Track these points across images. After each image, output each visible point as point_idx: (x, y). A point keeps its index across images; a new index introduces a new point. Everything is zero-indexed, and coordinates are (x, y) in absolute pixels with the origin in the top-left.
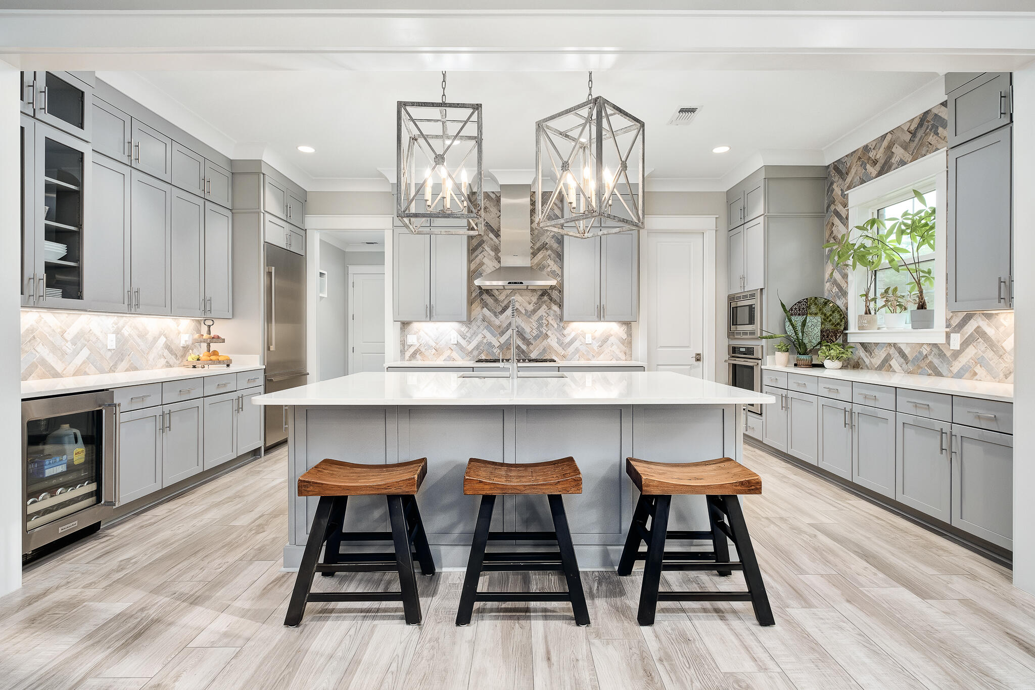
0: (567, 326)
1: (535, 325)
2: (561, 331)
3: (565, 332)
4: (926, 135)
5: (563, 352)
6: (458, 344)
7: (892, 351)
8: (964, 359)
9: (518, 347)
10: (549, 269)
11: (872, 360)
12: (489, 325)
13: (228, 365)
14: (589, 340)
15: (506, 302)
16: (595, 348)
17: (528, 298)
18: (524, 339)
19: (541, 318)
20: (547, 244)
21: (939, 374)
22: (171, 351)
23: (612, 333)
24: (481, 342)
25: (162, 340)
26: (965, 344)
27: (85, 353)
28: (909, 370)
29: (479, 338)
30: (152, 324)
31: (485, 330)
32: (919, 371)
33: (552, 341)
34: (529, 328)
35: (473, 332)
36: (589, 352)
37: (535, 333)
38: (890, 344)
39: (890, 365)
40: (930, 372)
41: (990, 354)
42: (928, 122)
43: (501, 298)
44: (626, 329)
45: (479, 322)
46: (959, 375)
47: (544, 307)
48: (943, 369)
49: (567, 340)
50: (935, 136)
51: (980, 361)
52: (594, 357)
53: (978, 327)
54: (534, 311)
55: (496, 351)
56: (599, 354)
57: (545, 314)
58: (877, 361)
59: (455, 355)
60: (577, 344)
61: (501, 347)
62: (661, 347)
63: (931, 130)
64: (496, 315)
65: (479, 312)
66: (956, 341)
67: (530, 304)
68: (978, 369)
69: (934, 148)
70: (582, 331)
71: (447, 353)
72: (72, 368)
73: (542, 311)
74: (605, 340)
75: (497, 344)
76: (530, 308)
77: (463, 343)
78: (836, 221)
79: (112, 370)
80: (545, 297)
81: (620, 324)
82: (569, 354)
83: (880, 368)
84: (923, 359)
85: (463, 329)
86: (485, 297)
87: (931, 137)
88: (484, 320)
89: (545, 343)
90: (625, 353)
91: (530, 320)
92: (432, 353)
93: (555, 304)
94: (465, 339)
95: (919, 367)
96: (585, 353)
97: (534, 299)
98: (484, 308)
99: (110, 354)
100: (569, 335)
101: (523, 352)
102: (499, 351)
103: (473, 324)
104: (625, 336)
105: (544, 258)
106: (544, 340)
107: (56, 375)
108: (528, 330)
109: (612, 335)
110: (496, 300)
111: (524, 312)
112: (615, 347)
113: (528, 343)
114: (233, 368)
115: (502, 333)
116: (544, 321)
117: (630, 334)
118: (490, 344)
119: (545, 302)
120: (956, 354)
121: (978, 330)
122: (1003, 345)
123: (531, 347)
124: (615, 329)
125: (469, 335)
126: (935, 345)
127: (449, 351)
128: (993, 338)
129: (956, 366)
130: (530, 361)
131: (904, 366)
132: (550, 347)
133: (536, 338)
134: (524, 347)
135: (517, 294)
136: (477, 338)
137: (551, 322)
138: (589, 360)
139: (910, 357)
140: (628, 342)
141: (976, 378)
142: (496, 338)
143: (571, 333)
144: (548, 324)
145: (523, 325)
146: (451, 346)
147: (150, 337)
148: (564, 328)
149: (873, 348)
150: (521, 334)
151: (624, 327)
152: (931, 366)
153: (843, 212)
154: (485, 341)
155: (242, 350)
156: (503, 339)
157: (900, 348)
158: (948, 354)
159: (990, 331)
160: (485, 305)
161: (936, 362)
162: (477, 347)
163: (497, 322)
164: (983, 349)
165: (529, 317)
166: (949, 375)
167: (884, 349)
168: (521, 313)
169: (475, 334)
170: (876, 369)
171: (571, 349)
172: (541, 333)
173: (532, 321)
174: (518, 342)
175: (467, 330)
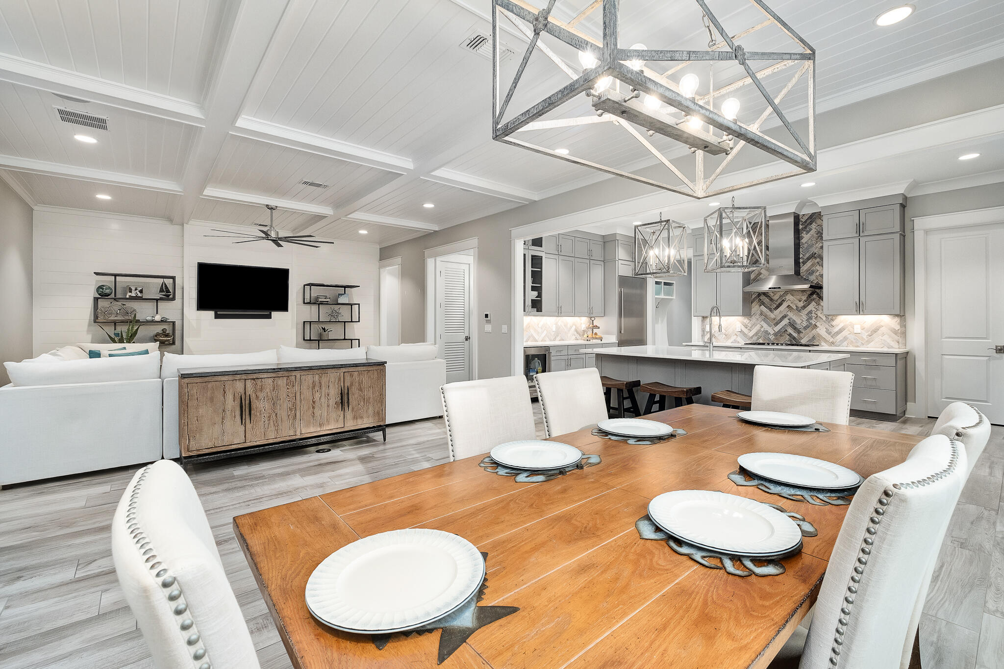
0: (836, 319)
1: (805, 318)
2: (829, 322)
3: (834, 323)
5: (832, 340)
6: (741, 331)
9: (790, 335)
10: (818, 274)
12: (766, 318)
13: (601, 340)
14: (857, 329)
15: (779, 301)
16: (865, 337)
17: (798, 297)
18: (795, 329)
19: (810, 312)
20: (816, 253)
22: (578, 333)
23: (882, 324)
24: (759, 331)
25: (574, 328)
27: (545, 332)
29: (757, 327)
30: (570, 321)
31: (763, 322)
33: (821, 330)
34: (800, 320)
35: (753, 323)
36: (858, 340)
37: (805, 324)
43: (776, 298)
44: (899, 321)
45: (757, 316)
47: (813, 303)
49: (836, 329)
52: (863, 344)
54: (804, 307)
55: (772, 337)
56: (869, 342)
57: (813, 309)
59: (739, 339)
60: (844, 333)
61: (776, 334)
62: (946, 338)
64: (771, 311)
65: (756, 308)
67: (800, 301)
70: (850, 322)
71: (733, 338)
72: (541, 339)
73: (812, 306)
74: (875, 330)
75: (772, 332)
76: (801, 304)
77: (746, 331)
79: (554, 340)
80: (814, 296)
81: (891, 316)
82: (838, 341)
85: (745, 321)
86: (763, 297)
88: (761, 314)
89: (814, 332)
90: (898, 342)
91: (801, 314)
92: (723, 337)
94: (747, 328)
96: (854, 341)
97: (804, 298)
98: (761, 305)
99: (553, 333)
100: (837, 326)
101: (794, 338)
102: (774, 337)
103: (753, 317)
104: (897, 327)
105: (813, 265)
106: (813, 329)
107: (536, 341)
108: (798, 321)
109: (882, 326)
110: (771, 300)
111: (795, 308)
112: (886, 337)
113: (799, 332)
114: (603, 341)
115: (777, 324)
116: (813, 315)
117: (903, 325)
118: (766, 332)
119: (814, 299)
123: (802, 335)
124: (887, 321)
125: (750, 325)
127: (735, 336)
130: (801, 345)
132: (819, 335)
133: (805, 328)
134: (795, 335)
135: (788, 295)
136: (756, 328)
137: (819, 315)
138: (858, 346)
140: (903, 333)
142: (772, 327)
143: (839, 324)
144: (817, 317)
145: (794, 318)
146: (736, 333)
147: (569, 326)
148: (833, 320)
150: (792, 325)
151: (897, 320)
154: (762, 330)
155: (608, 333)
156: (777, 328)
160: (763, 303)
162: (756, 334)
163: (772, 316)
165: (799, 311)
168: (792, 308)
169: (754, 325)
171: (840, 337)
172: (811, 324)
173: (802, 314)
174: (790, 330)
175: (748, 321)
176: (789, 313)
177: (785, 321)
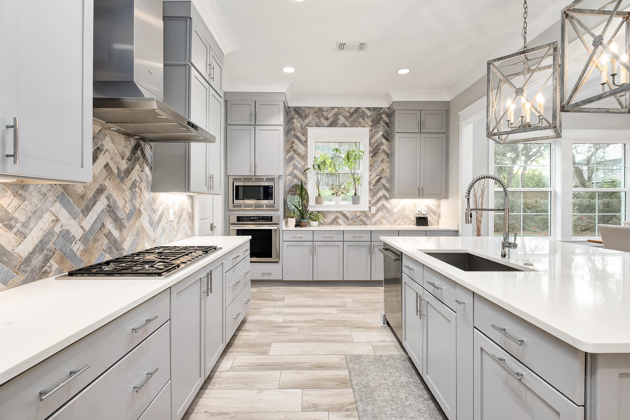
0: (157, 198)
1: (128, 195)
2: (151, 204)
3: (155, 206)
4: (358, 118)
5: (154, 236)
7: (339, 215)
8: (377, 217)
11: (325, 220)
14: (171, 216)
16: (175, 226)
18: (116, 219)
21: (365, 224)
23: (184, 206)
24: (49, 233)
26: (378, 211)
28: (349, 223)
29: (45, 223)
31: (58, 205)
32: (355, 223)
35: (30, 208)
36: (171, 231)
37: (128, 208)
38: (337, 212)
39: (337, 222)
40: (361, 223)
41: (388, 215)
42: (360, 112)
46: (375, 224)
48: (367, 222)
49: (157, 216)
50: (363, 120)
51: (384, 217)
52: (173, 237)
53: (383, 204)
54: (128, 173)
56: (178, 232)
57: (137, 179)
58: (329, 220)
60: (163, 222)
61: (85, 239)
63: (361, 116)
66: (374, 210)
68: (383, 221)
69: (362, 125)
70: (166, 205)
73: (135, 174)
74: (180, 216)
75: (77, 233)
76: (124, 165)
78: (296, 141)
80: (139, 152)
82: (159, 236)
83: (331, 223)
84: (357, 218)
87: (361, 119)
89: (138, 224)
90: (191, 229)
93: (148, 165)
94: (10, 228)
95: (355, 222)
96: (168, 233)
100: (158, 210)
101: (115, 242)
102: (82, 247)
104: (190, 210)
106: (137, 219)
108: (120, 204)
109: (184, 209)
111: (115, 171)
112: (186, 223)
113: (120, 226)
115: (87, 210)
116: (137, 190)
117: (193, 208)
118: (66, 236)
119: (139, 158)
120: (374, 215)
121: (383, 205)
122: (393, 211)
123: (124, 233)
125: (21, 217)
126: (364, 212)
128: (389, 208)
129: (374, 220)
131: (346, 222)
132: (143, 230)
133: (130, 216)
134: (116, 233)
137: (143, 191)
139: (350, 217)
141: (382, 224)
142: (78, 220)
143: (159, 207)
144: (141, 194)
145: (115, 195)
149: (326, 214)
150: (112, 210)
152: (361, 221)
153: (303, 138)
154: (57, 229)
156: (88, 222)
157: (344, 213)
158: (370, 215)
159: (388, 206)
161: (364, 219)
162: (41, 246)
164: (385, 213)
165: (122, 180)
166: (371, 224)
167: (333, 214)
168: (113, 172)
169: (36, 214)
170: (328, 224)
171: (159, 230)
172: (134, 207)
173: (125, 187)
174: (110, 226)
175: (16, 202)
176: (108, 183)
177: (101, 204)
